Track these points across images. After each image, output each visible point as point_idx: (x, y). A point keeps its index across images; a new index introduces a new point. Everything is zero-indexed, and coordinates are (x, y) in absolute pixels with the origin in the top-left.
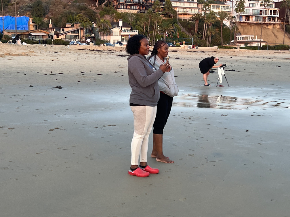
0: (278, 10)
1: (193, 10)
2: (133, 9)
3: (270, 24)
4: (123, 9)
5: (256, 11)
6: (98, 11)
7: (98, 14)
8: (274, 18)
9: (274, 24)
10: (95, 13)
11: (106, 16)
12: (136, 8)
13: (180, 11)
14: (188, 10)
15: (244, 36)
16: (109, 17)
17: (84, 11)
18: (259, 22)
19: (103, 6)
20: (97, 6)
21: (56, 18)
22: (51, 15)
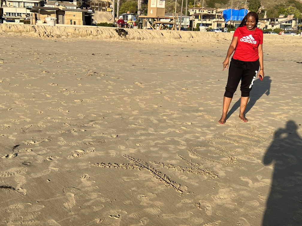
21: (269, 10)
22: (264, 7)
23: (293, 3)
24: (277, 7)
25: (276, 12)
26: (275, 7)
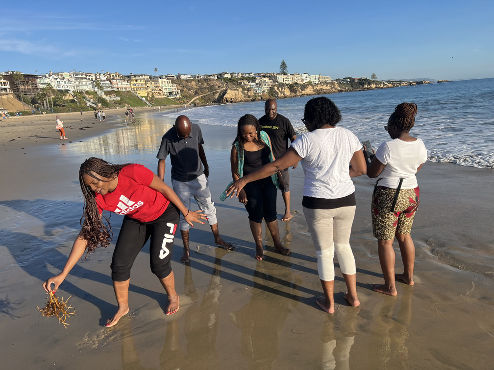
0: (7, 82)
3: (5, 94)
8: (5, 89)
9: (7, 94)
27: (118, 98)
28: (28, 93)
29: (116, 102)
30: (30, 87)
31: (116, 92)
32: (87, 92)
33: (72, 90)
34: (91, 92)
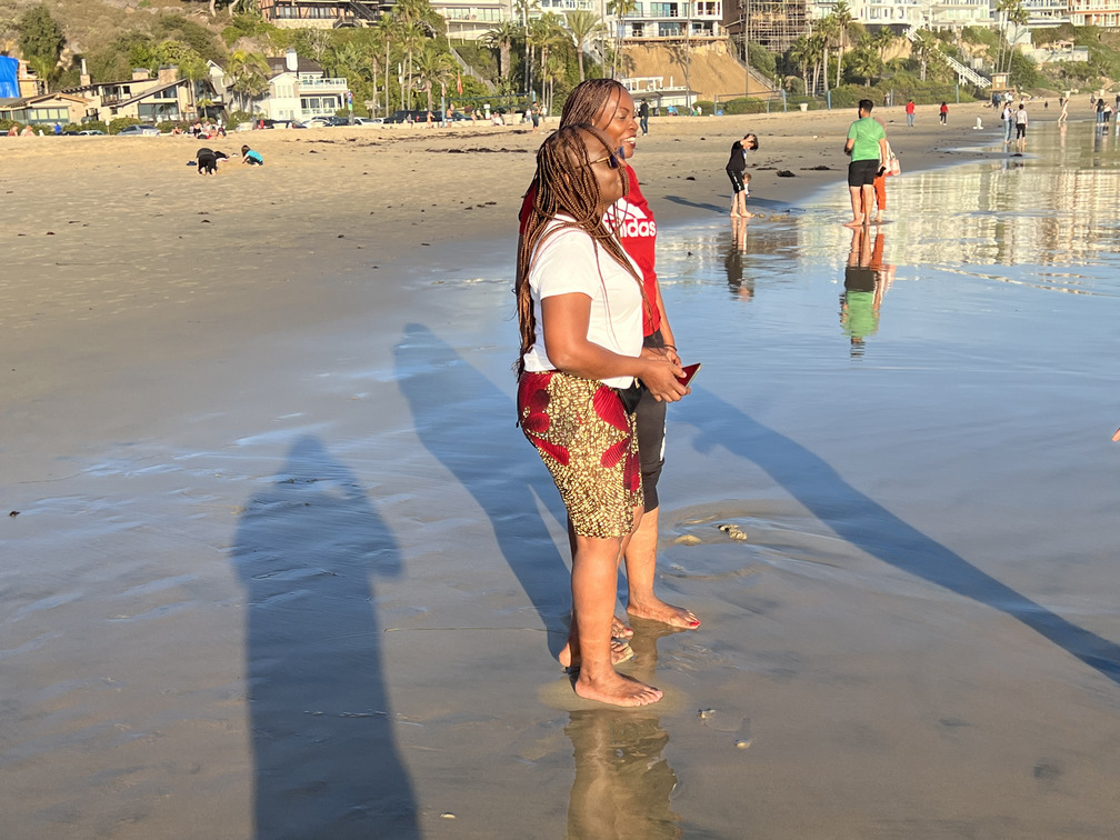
1: (488, 11)
2: (319, 17)
3: (703, 42)
4: (291, 17)
5: (660, 7)
6: (220, 27)
7: (219, 37)
8: (709, 25)
9: (711, 42)
10: (210, 33)
11: (243, 40)
12: (327, 14)
13: (453, 16)
14: (474, 11)
15: (638, 80)
16: (252, 45)
17: (177, 32)
18: (671, 37)
19: (231, 12)
20: (214, 13)
21: (97, 57)
22: (79, 46)
23: (177, 27)
24: (122, 44)
25: (122, 59)
26: (115, 44)
27: (1082, 56)
28: (772, 38)
29: (1070, 72)
30: (783, 17)
31: (1074, 30)
32: (968, 33)
33: (917, 24)
34: (984, 31)
